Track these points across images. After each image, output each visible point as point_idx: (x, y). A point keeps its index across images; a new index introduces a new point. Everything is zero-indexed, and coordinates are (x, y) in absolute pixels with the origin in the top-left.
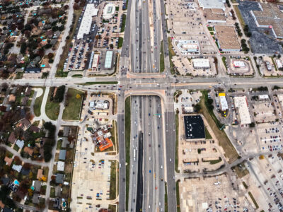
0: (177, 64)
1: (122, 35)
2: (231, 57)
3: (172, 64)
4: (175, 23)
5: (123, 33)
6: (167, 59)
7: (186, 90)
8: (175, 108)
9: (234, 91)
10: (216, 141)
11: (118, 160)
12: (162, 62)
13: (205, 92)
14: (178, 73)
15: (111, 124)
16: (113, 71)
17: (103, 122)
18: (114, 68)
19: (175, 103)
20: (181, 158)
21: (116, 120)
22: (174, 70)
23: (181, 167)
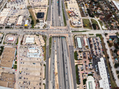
0: (42, 41)
1: (76, 62)
2: (13, 44)
3: (45, 41)
4: (39, 74)
5: (76, 64)
6: (48, 44)
7: (41, 28)
8: (46, 22)
9: (20, 28)
10: (34, 13)
11: (66, 9)
12: (50, 42)
13: (32, 27)
14: (43, 36)
15: (70, 18)
16: (75, 37)
17: (74, 18)
18: (75, 39)
19: (46, 24)
20: (47, 10)
21: (69, 19)
22: (45, 38)
23: (47, 8)
